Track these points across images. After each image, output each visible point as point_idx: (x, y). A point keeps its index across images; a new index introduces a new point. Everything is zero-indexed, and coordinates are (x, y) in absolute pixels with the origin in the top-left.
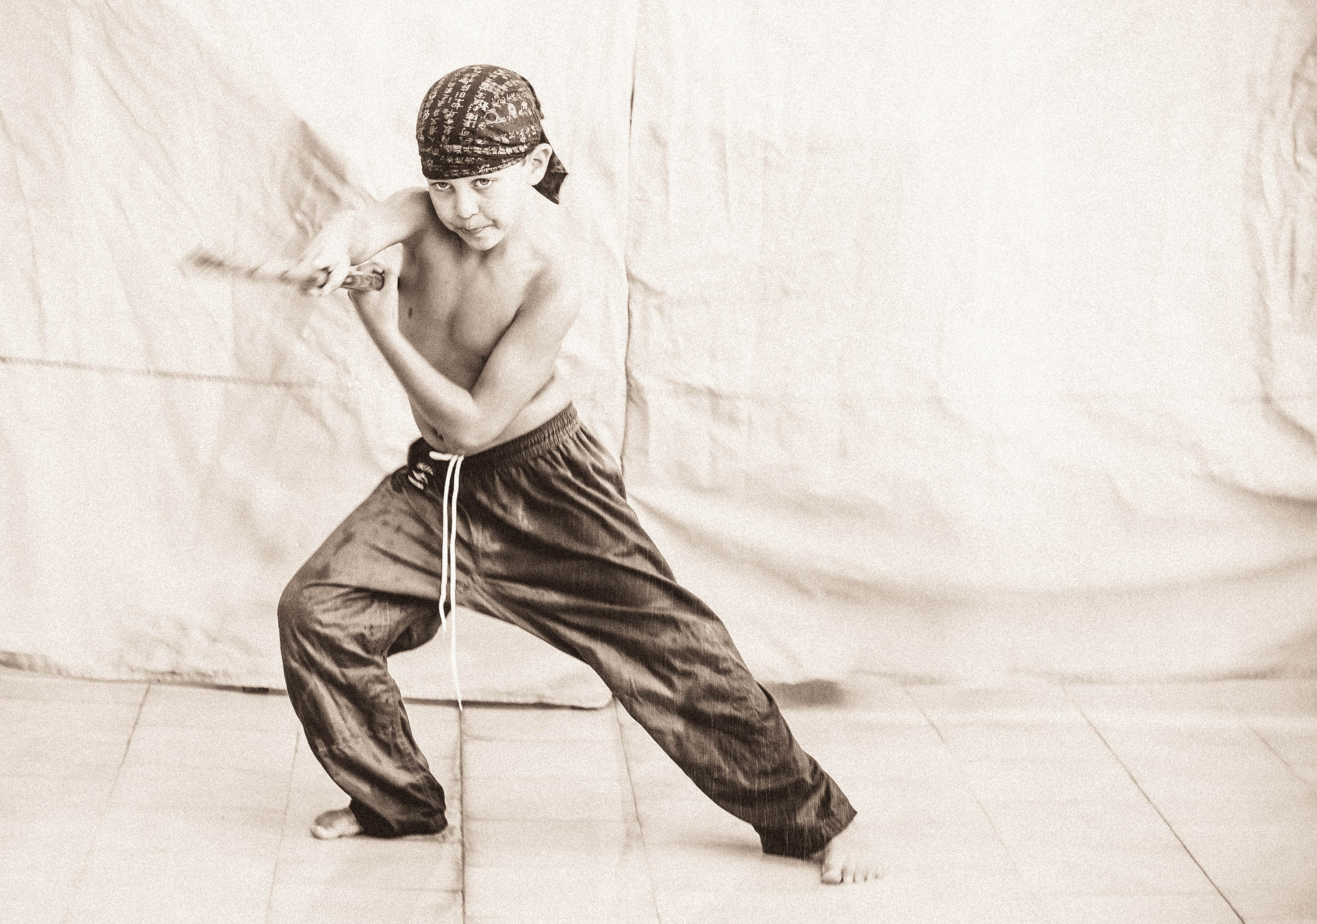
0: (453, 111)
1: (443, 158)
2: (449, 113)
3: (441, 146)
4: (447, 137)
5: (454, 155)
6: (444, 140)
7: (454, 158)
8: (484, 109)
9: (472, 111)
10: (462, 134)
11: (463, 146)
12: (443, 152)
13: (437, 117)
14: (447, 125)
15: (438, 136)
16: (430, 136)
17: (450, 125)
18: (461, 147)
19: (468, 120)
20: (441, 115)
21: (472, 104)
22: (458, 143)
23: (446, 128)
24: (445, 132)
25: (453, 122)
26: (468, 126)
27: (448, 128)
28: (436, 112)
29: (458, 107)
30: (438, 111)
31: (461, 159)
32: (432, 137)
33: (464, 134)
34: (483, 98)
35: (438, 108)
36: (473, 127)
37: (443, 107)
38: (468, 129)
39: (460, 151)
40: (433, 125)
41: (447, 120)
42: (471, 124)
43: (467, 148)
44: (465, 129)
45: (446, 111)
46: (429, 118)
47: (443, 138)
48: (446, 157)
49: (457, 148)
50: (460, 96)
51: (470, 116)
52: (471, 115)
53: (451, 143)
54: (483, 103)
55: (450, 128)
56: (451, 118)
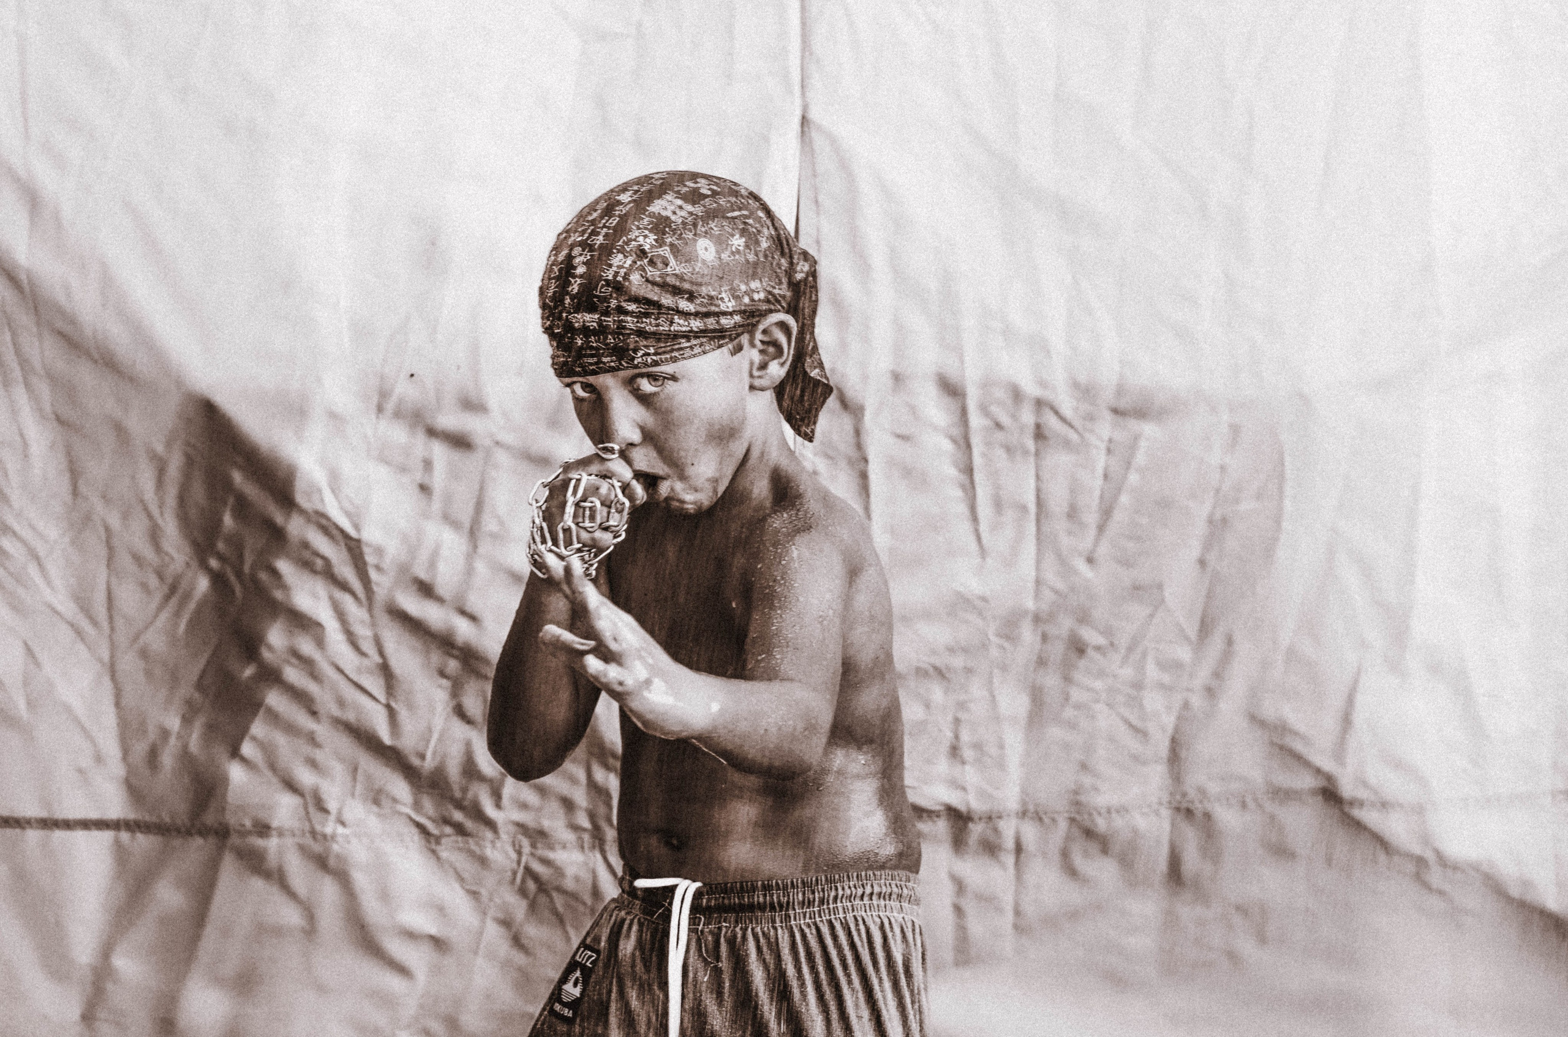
0: (590, 251)
2: (582, 255)
3: (566, 315)
4: (573, 299)
5: (586, 331)
6: (570, 304)
7: (587, 336)
8: (647, 247)
9: (622, 250)
10: (598, 293)
11: (602, 315)
12: (569, 327)
13: (561, 264)
14: (574, 276)
15: (558, 299)
17: (581, 276)
18: (597, 317)
19: (610, 266)
20: (570, 258)
21: (625, 238)
22: (592, 309)
23: (574, 282)
24: (570, 289)
25: (586, 270)
26: (610, 277)
27: (576, 282)
28: (561, 257)
29: (598, 242)
31: (599, 339)
32: (552, 300)
33: (601, 292)
34: (649, 227)
35: (568, 247)
38: (608, 283)
39: (596, 325)
40: (554, 278)
41: (575, 268)
42: (616, 274)
43: (608, 319)
44: (605, 283)
45: (575, 252)
46: (551, 265)
47: (568, 301)
48: (574, 338)
49: (590, 319)
50: (608, 225)
51: (617, 260)
52: (620, 256)
53: (579, 309)
54: (646, 237)
55: (579, 281)
56: (584, 263)
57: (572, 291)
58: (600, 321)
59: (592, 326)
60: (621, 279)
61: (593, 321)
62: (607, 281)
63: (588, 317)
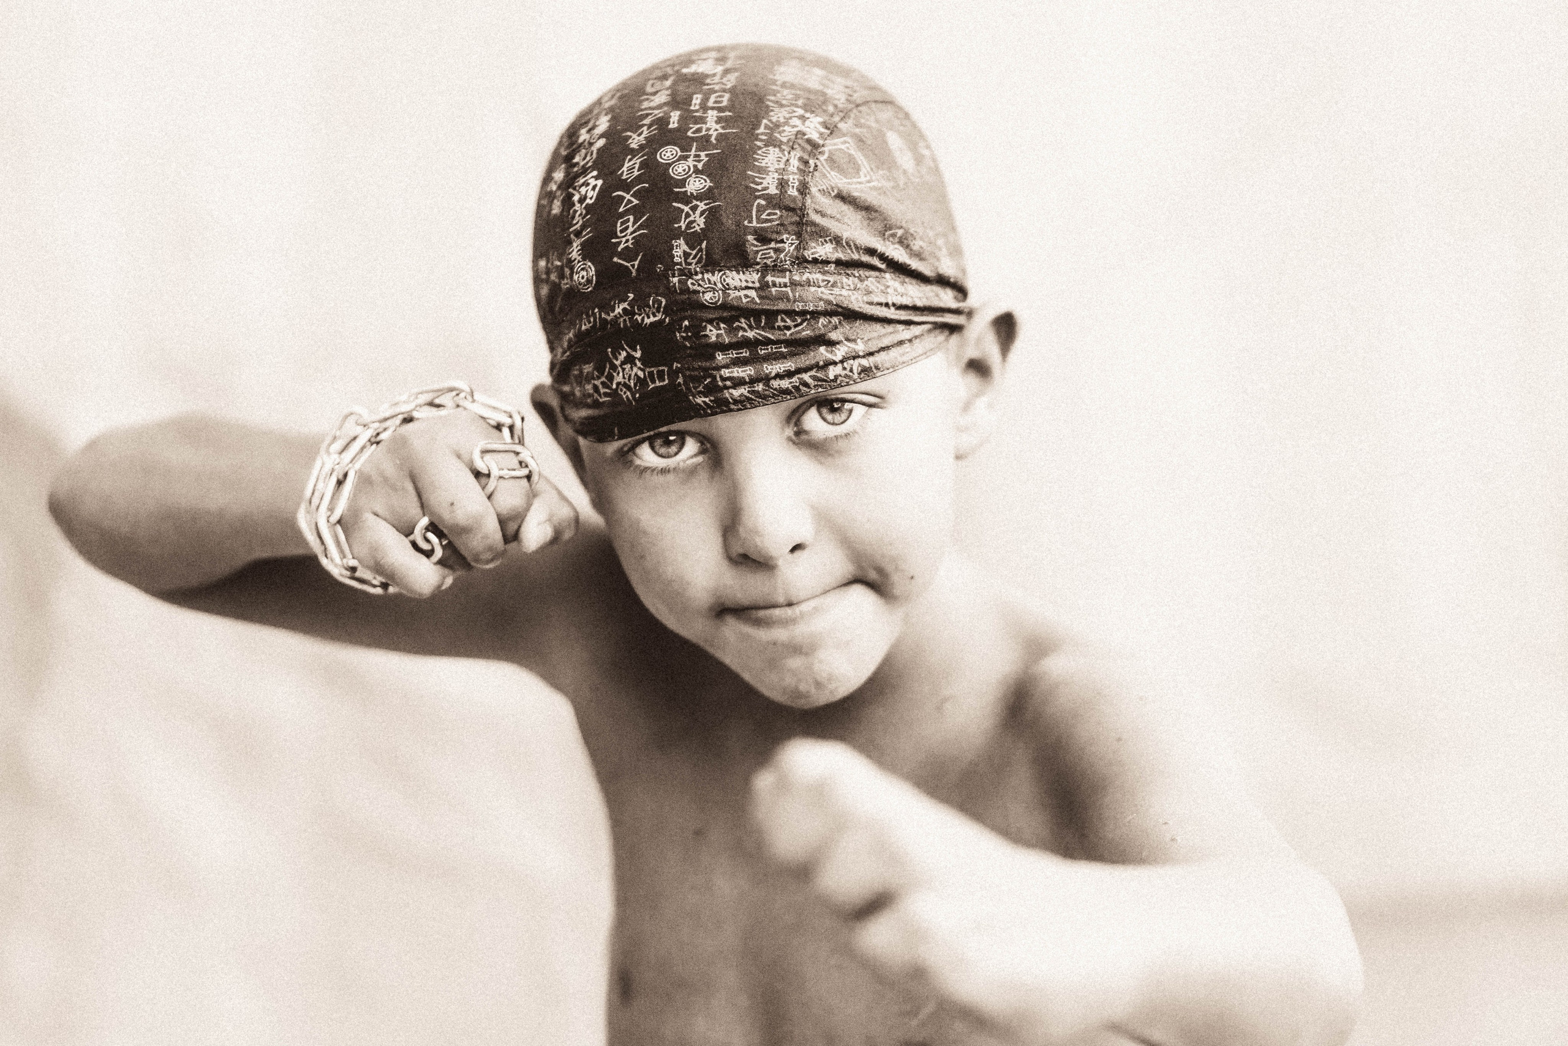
0: (698, 149)
1: (687, 329)
2: (685, 158)
3: (675, 280)
4: (693, 240)
6: (686, 255)
7: (732, 320)
8: (815, 136)
9: (771, 142)
10: (754, 224)
11: (765, 270)
12: (687, 305)
13: (639, 180)
14: (686, 199)
15: (655, 245)
16: (620, 255)
17: (700, 197)
18: (756, 277)
19: (765, 171)
20: (655, 170)
21: (765, 121)
22: (744, 262)
23: (686, 209)
24: (683, 225)
25: (709, 184)
26: (773, 190)
27: (694, 209)
28: (630, 168)
29: (713, 133)
30: (637, 161)
31: (759, 323)
32: (628, 255)
34: (800, 103)
35: (633, 153)
36: (793, 192)
37: (653, 144)
38: (773, 202)
39: (753, 294)
40: (627, 212)
41: (682, 183)
42: (782, 184)
43: (778, 280)
44: (763, 202)
45: (668, 153)
46: (604, 193)
47: (680, 248)
48: (697, 329)
49: (740, 282)
50: (710, 104)
52: (774, 152)
53: (711, 264)
54: (803, 118)
55: (702, 206)
56: (697, 171)
57: (689, 226)
58: (764, 286)
59: (746, 296)
60: (796, 193)
61: (747, 288)
62: (769, 198)
63: (735, 278)
